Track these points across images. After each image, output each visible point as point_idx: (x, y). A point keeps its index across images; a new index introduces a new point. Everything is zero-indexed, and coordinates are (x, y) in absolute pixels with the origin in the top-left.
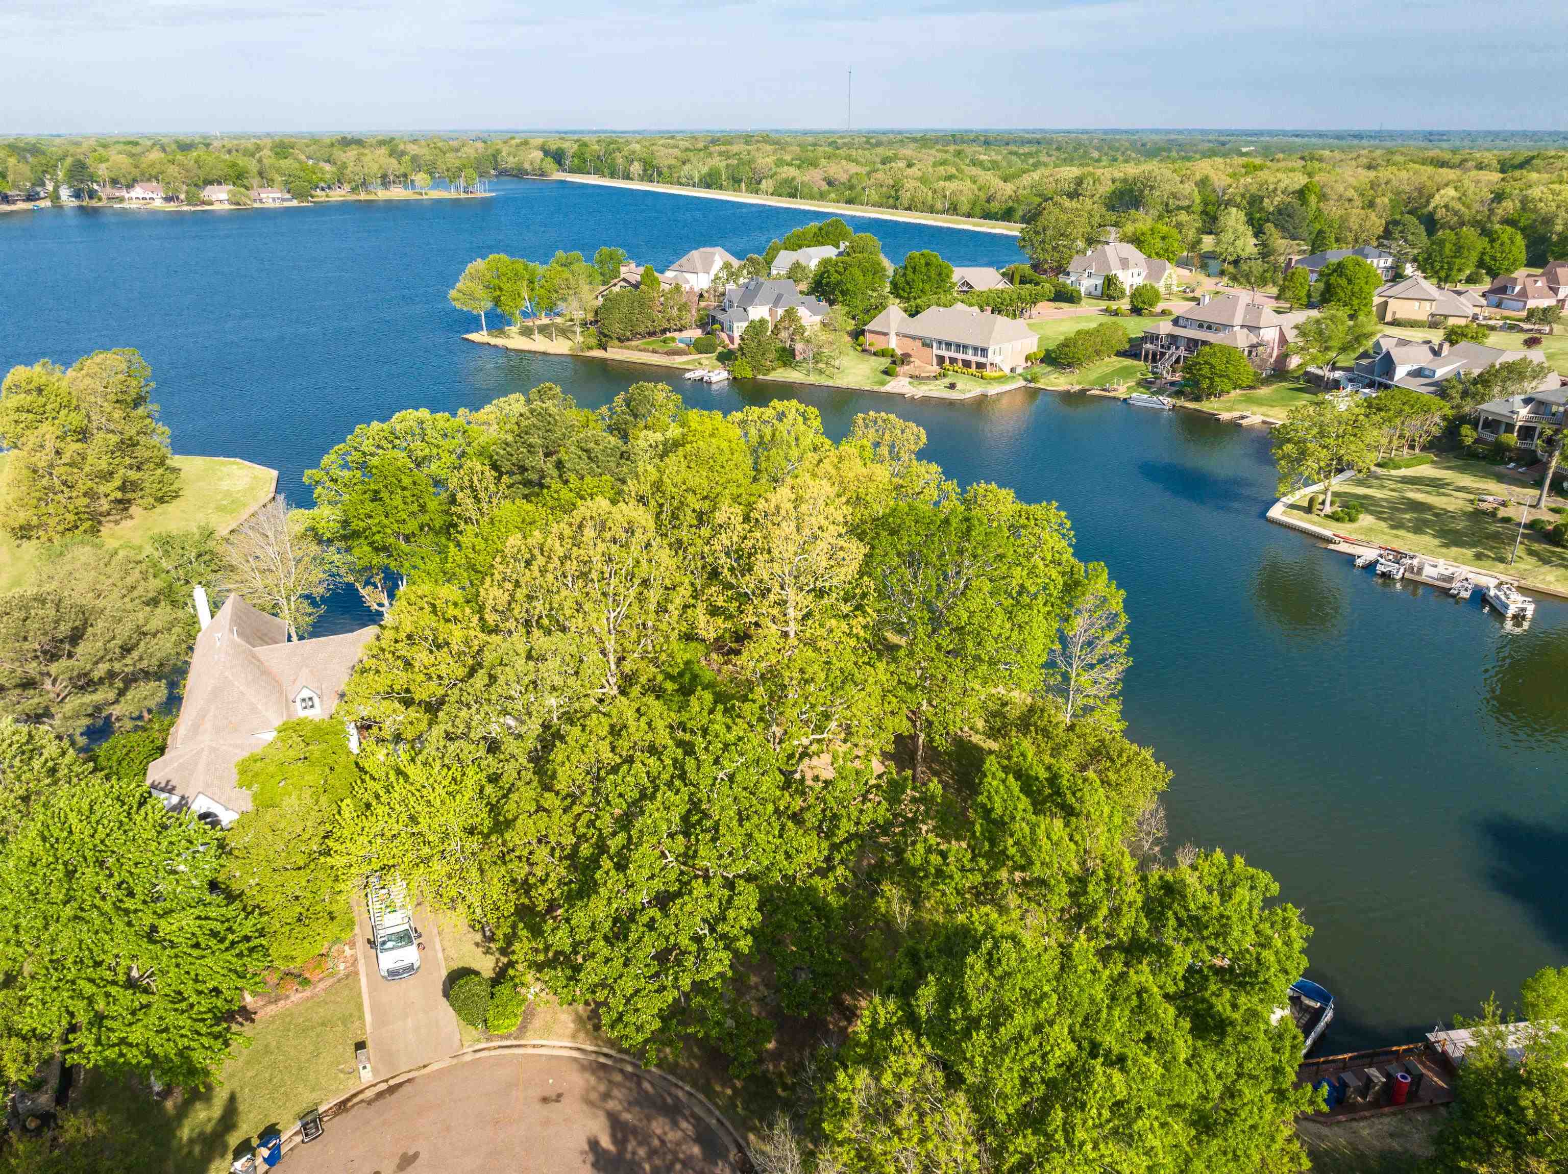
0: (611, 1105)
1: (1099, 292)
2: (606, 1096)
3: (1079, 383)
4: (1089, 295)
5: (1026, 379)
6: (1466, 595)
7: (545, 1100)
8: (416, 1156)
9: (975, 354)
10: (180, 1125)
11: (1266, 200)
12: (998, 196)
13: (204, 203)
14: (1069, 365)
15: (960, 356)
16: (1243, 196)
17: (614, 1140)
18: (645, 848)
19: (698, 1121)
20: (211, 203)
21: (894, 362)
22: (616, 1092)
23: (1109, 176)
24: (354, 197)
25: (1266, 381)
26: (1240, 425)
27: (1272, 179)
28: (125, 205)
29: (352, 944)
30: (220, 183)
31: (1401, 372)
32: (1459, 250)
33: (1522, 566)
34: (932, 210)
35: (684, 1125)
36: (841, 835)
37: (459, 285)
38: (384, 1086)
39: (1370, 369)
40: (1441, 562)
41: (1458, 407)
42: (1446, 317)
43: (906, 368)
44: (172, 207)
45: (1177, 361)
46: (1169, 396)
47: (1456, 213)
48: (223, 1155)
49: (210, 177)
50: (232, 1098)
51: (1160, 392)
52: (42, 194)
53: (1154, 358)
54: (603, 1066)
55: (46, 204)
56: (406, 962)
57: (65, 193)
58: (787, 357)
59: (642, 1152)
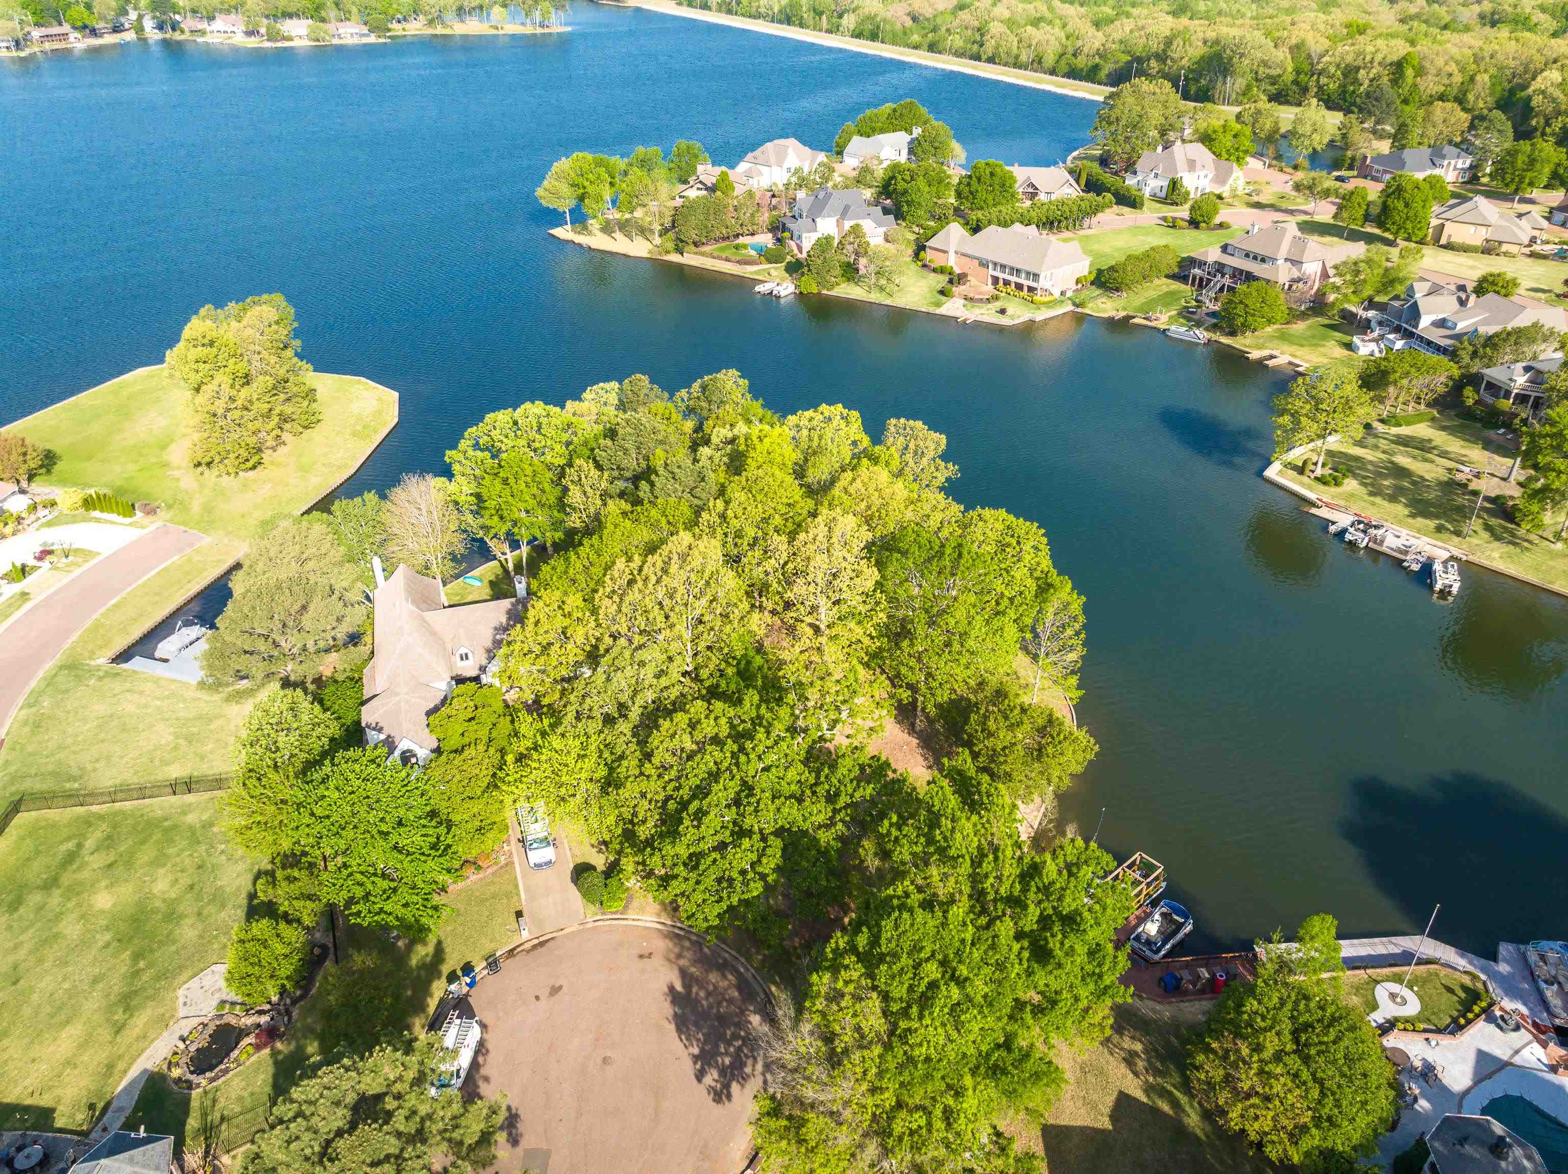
0: (682, 962)
1: (1163, 194)
2: (679, 956)
3: (1124, 309)
4: (1155, 198)
5: (1075, 304)
6: (1416, 567)
7: (641, 956)
8: (560, 987)
9: (1028, 278)
10: (409, 958)
11: (1362, 72)
12: (1086, 50)
13: (284, 38)
14: (1117, 290)
15: (1013, 279)
16: (1338, 66)
17: (684, 985)
18: (712, 815)
19: (739, 976)
20: (290, 39)
21: (951, 282)
22: (686, 953)
23: (1201, 35)
24: (430, 31)
25: (1303, 316)
26: (1267, 366)
27: (1370, 49)
28: (208, 39)
29: (508, 841)
30: (298, 16)
31: (1425, 321)
32: (1532, 162)
33: (1475, 541)
34: (1017, 65)
35: (730, 977)
36: (841, 803)
37: (545, 183)
38: (536, 942)
39: (1399, 314)
40: (1404, 532)
41: (1467, 366)
42: (1500, 243)
43: (962, 288)
44: (252, 43)
45: (1221, 290)
46: (1207, 329)
47: (1554, 100)
48: (439, 978)
49: (290, 10)
50: (439, 943)
51: (1198, 324)
52: (127, 26)
53: (1201, 284)
54: (677, 935)
55: (130, 36)
56: (547, 859)
57: (149, 24)
58: (851, 272)
59: (702, 994)
